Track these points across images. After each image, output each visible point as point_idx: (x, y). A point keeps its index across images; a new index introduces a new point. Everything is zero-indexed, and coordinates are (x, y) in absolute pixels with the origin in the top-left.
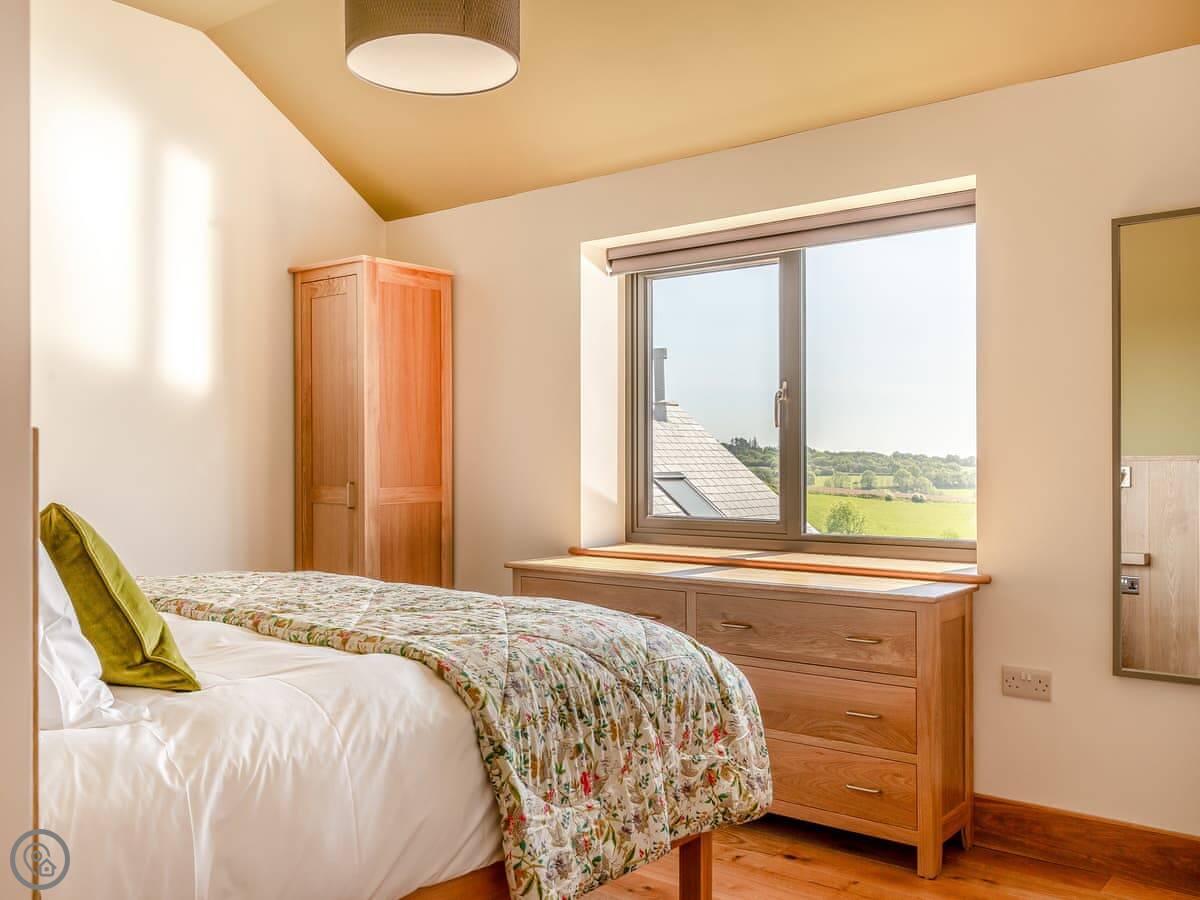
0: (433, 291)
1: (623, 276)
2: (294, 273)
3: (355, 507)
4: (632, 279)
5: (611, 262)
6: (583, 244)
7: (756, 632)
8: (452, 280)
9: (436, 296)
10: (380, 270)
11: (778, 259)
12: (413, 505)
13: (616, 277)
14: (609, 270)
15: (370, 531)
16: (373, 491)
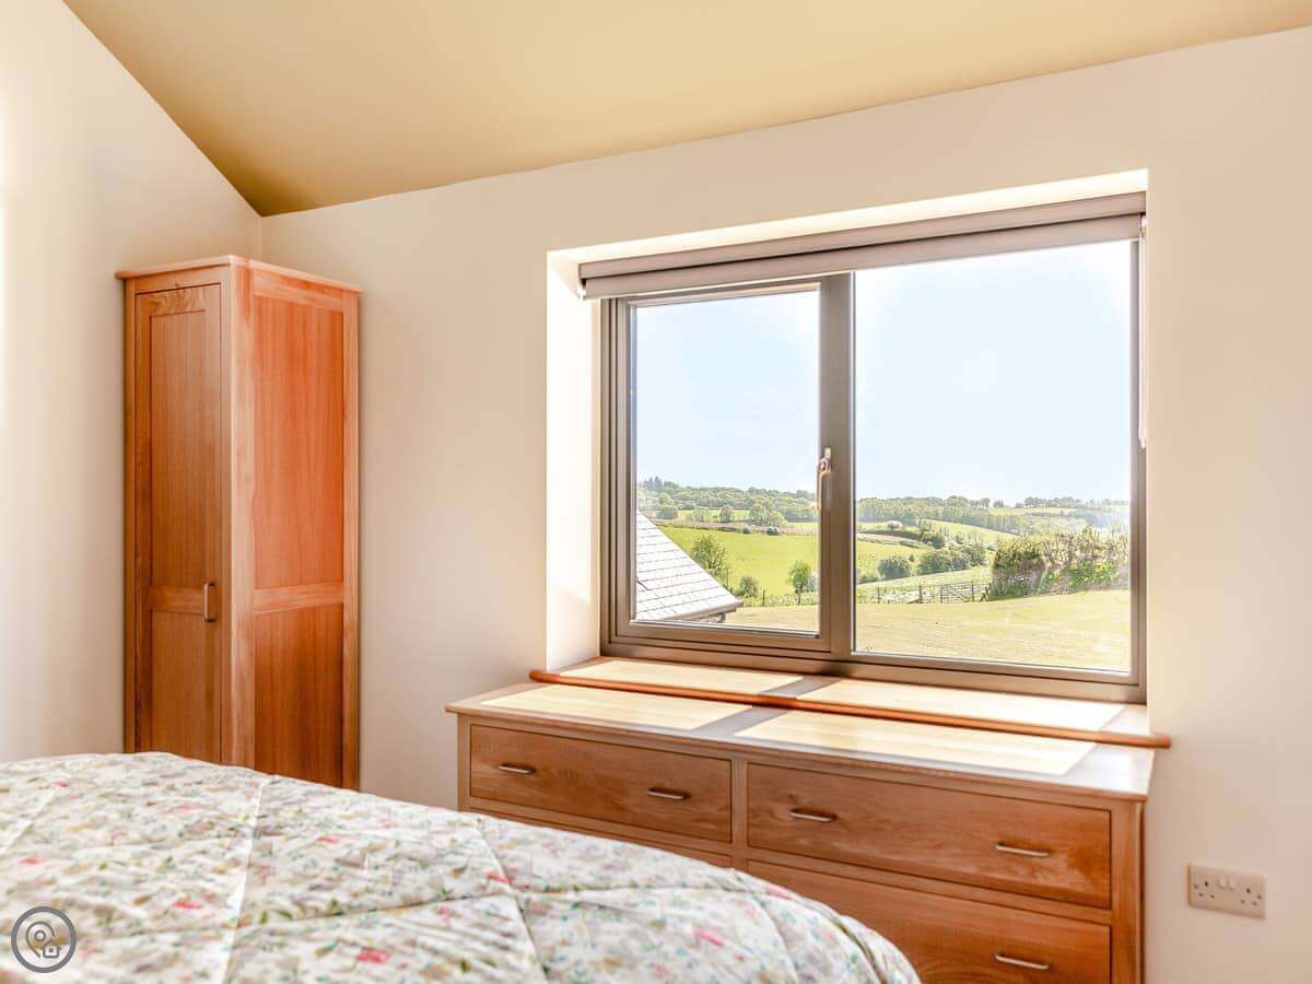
0: (333, 313)
1: (599, 301)
2: (124, 280)
3: (216, 618)
4: (611, 308)
5: (584, 282)
6: (552, 256)
7: (844, 825)
8: (358, 299)
9: (337, 318)
10: (257, 280)
11: (818, 284)
12: (301, 612)
13: (589, 302)
14: (584, 293)
15: (239, 652)
16: (245, 595)
